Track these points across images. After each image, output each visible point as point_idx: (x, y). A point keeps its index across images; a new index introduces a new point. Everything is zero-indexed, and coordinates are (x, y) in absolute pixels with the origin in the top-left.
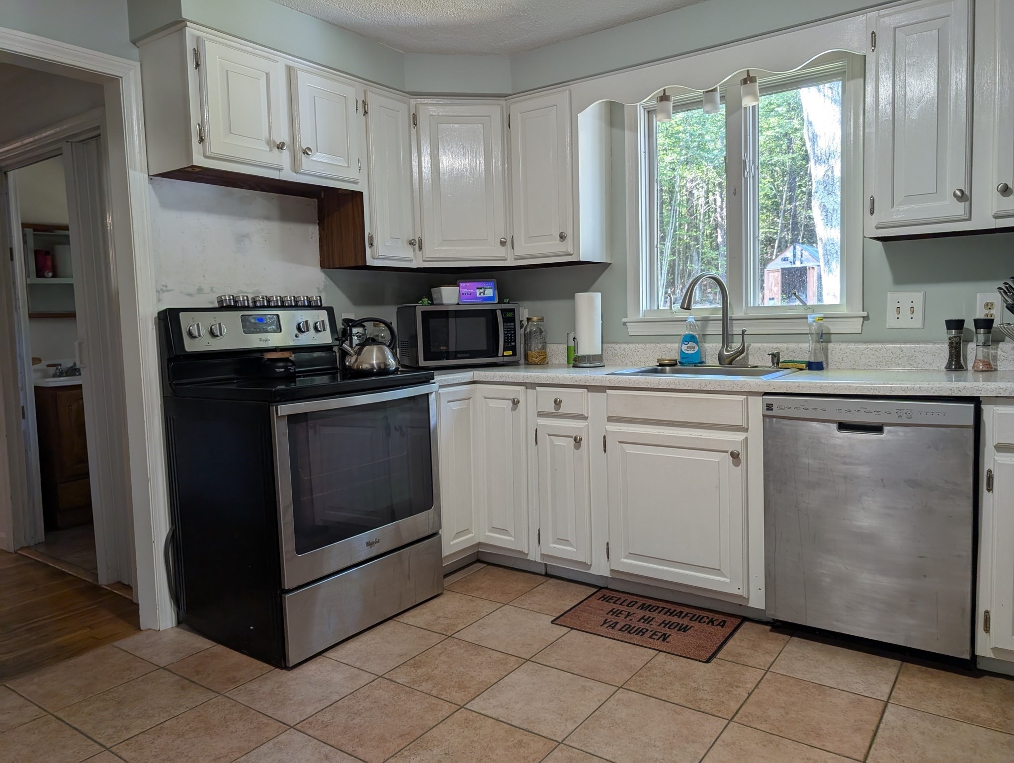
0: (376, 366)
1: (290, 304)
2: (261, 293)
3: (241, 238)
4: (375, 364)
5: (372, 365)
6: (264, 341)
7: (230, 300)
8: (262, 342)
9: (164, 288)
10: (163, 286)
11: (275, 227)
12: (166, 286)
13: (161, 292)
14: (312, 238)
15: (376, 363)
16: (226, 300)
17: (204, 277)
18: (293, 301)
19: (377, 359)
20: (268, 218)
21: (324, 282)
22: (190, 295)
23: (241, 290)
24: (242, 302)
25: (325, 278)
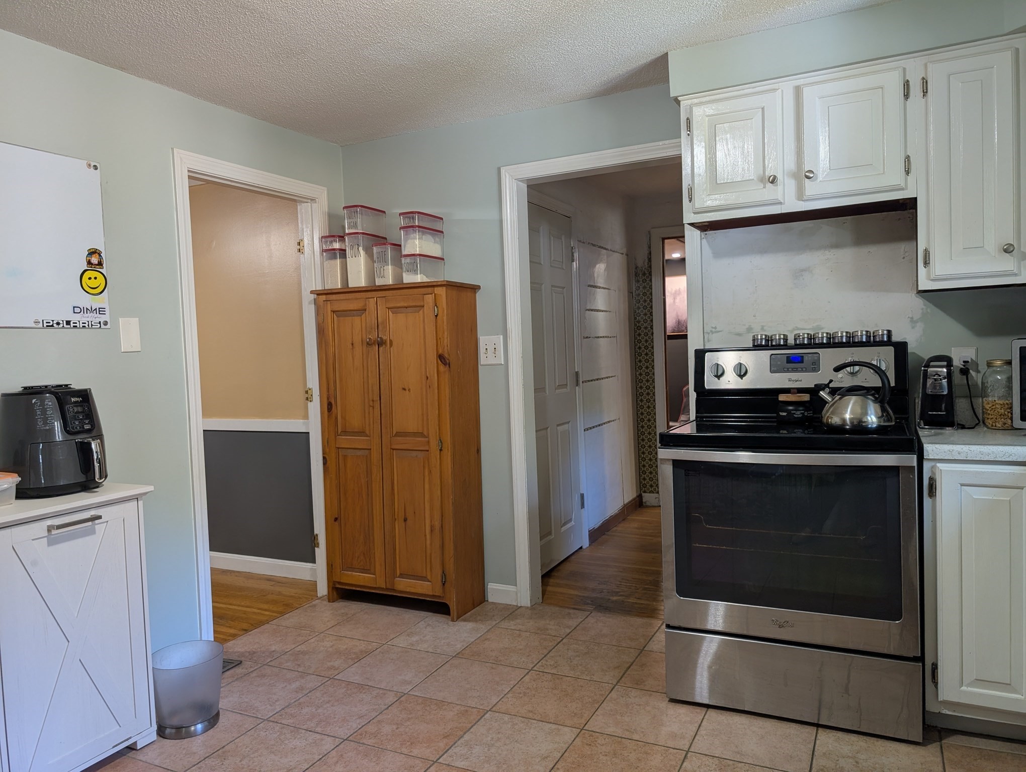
0: (848, 422)
1: (840, 340)
2: (822, 328)
3: (799, 273)
4: (848, 420)
5: (844, 420)
6: (793, 381)
7: (762, 339)
8: (792, 382)
9: (714, 330)
10: (713, 328)
11: (847, 256)
12: (715, 328)
13: (711, 334)
14: (904, 258)
15: (850, 419)
16: (758, 339)
17: (754, 316)
18: (844, 337)
19: (852, 413)
20: (836, 246)
21: (923, 309)
22: (739, 335)
23: (796, 327)
24: (777, 340)
25: (925, 305)
